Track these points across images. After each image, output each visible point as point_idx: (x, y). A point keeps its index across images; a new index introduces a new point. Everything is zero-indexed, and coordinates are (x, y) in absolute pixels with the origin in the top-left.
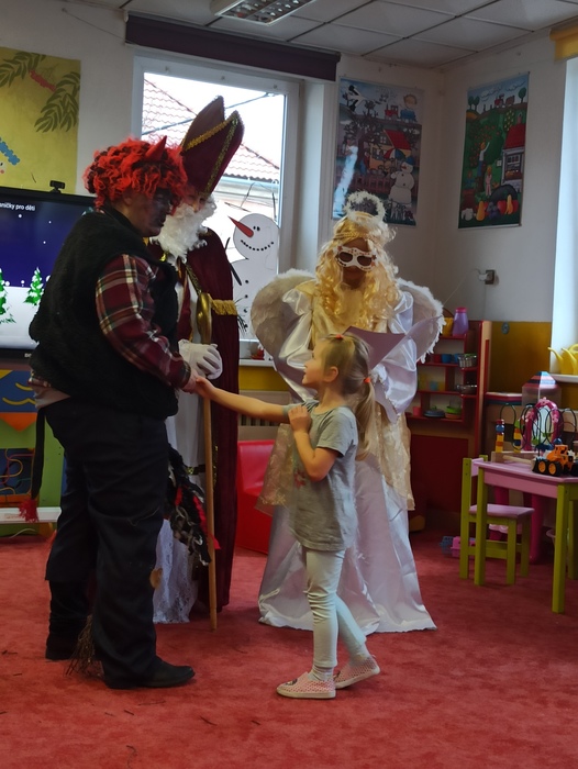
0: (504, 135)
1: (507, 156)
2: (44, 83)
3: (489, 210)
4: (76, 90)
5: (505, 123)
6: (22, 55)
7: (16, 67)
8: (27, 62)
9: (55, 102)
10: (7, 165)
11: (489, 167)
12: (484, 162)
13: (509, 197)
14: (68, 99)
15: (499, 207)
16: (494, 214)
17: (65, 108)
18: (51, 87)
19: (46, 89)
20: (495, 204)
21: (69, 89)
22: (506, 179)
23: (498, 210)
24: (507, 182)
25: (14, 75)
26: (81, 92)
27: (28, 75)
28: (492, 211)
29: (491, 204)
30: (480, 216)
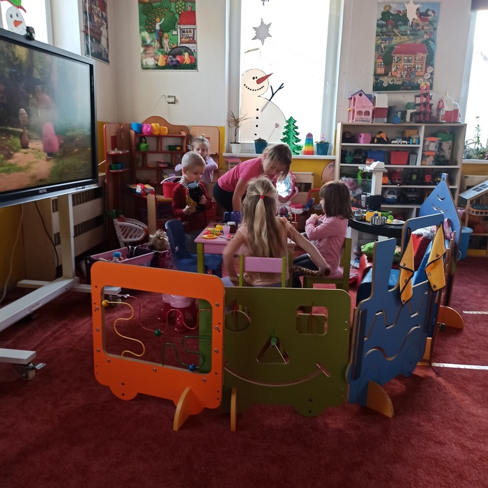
0: (177, 16)
1: (181, 29)
3: (169, 60)
5: (176, 9)
11: (166, 35)
12: (161, 30)
13: (186, 54)
15: (178, 58)
16: (174, 63)
20: (174, 56)
22: (181, 42)
23: (178, 61)
24: (182, 45)
28: (172, 61)
29: (171, 56)
30: (161, 62)
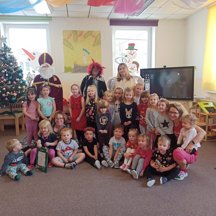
2: (94, 37)
4: (100, 37)
6: (89, 32)
7: (88, 34)
8: (90, 33)
9: (96, 40)
10: (87, 54)
14: (99, 39)
17: (98, 41)
18: (95, 37)
19: (94, 38)
21: (99, 37)
25: (88, 36)
26: (101, 38)
27: (90, 35)
